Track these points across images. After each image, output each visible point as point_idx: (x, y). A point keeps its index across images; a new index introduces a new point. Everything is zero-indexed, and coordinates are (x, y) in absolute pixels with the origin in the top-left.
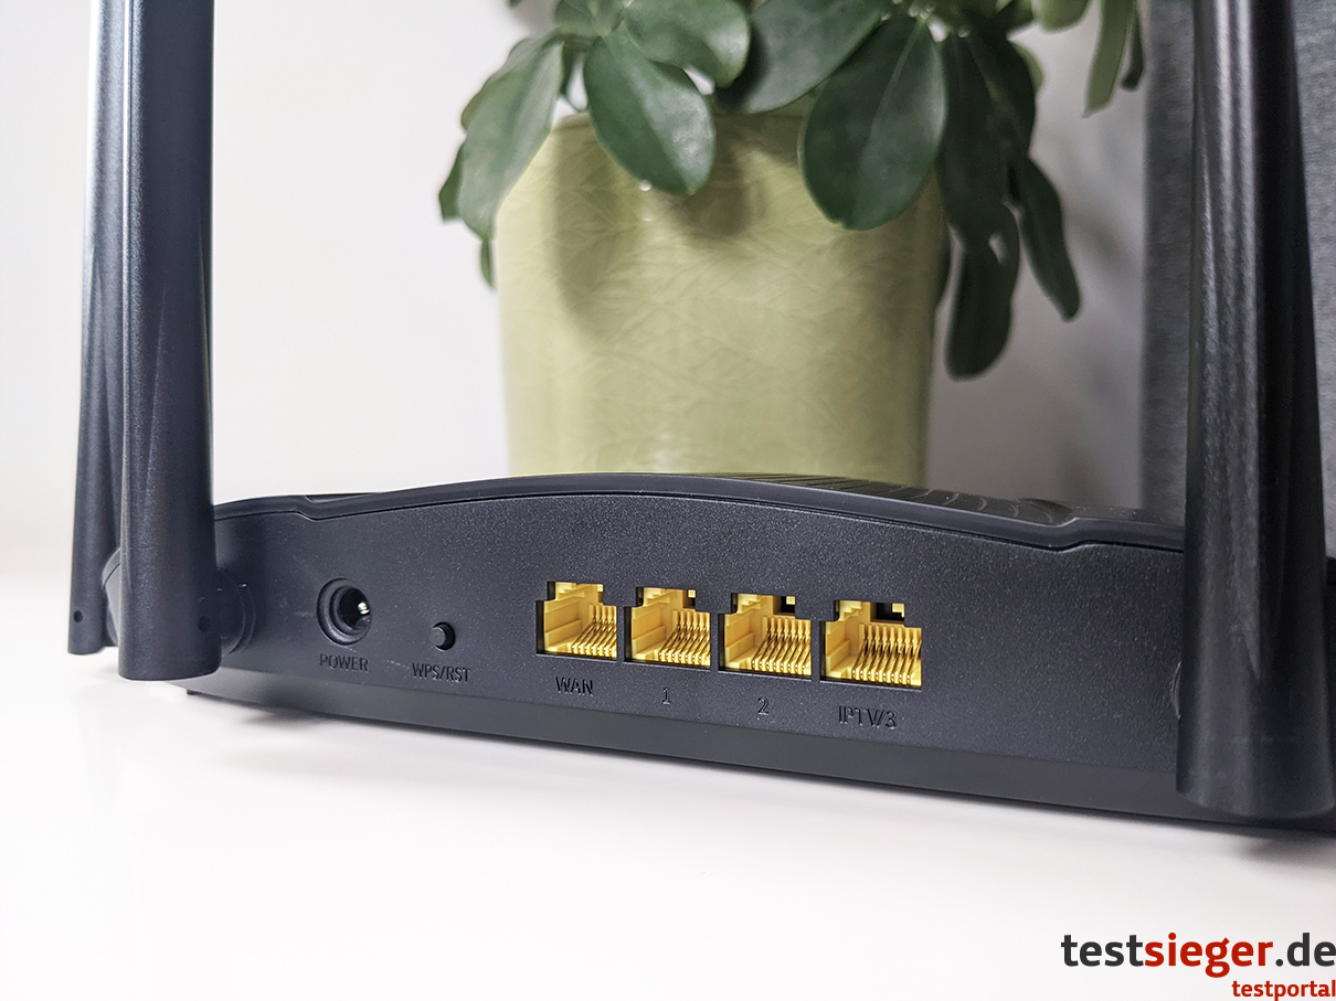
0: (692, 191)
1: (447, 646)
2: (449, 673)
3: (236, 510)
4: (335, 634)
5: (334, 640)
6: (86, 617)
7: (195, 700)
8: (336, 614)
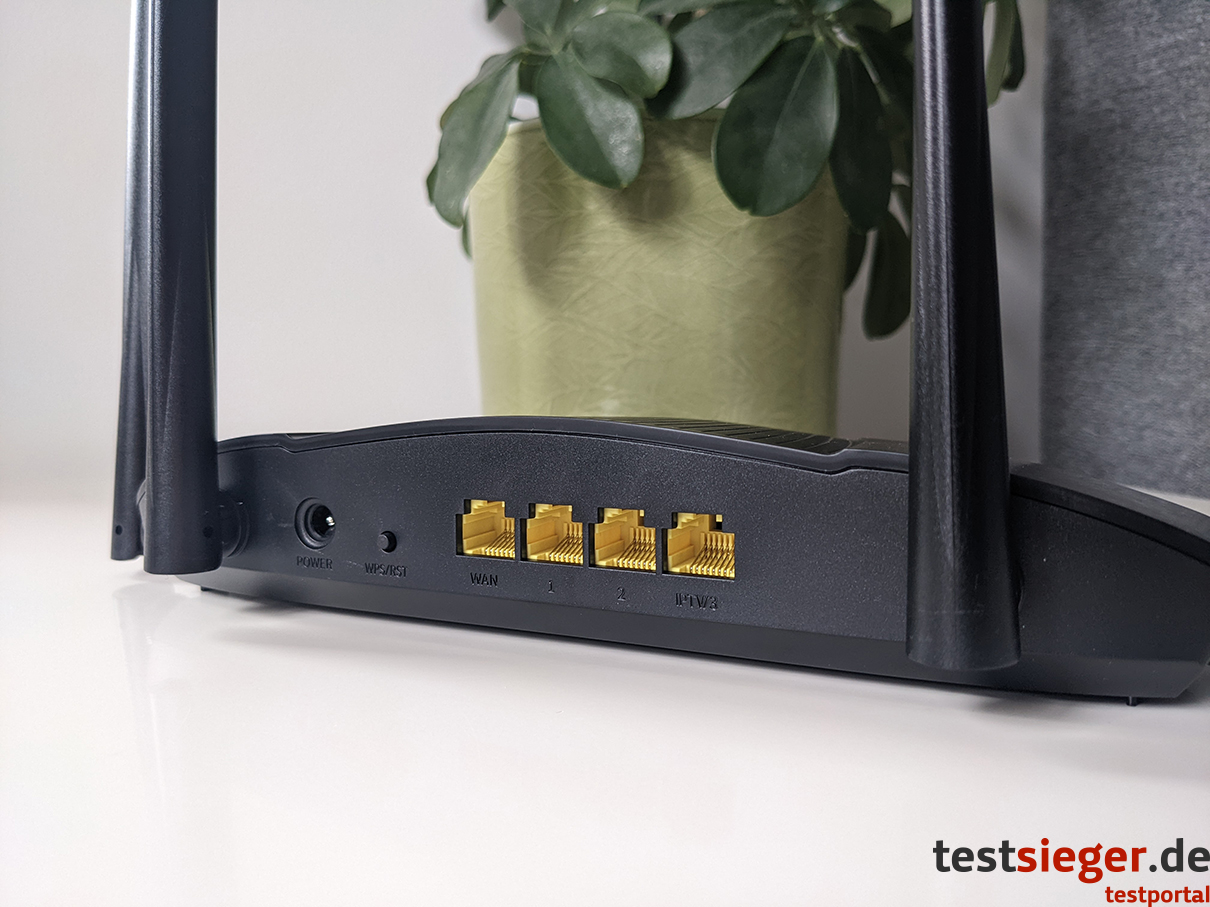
0: (625, 184)
1: (391, 548)
2: (391, 570)
3: (234, 445)
4: (308, 540)
5: (308, 545)
6: (125, 530)
7: (207, 595)
8: (309, 526)
